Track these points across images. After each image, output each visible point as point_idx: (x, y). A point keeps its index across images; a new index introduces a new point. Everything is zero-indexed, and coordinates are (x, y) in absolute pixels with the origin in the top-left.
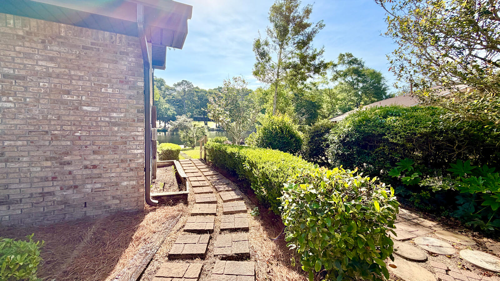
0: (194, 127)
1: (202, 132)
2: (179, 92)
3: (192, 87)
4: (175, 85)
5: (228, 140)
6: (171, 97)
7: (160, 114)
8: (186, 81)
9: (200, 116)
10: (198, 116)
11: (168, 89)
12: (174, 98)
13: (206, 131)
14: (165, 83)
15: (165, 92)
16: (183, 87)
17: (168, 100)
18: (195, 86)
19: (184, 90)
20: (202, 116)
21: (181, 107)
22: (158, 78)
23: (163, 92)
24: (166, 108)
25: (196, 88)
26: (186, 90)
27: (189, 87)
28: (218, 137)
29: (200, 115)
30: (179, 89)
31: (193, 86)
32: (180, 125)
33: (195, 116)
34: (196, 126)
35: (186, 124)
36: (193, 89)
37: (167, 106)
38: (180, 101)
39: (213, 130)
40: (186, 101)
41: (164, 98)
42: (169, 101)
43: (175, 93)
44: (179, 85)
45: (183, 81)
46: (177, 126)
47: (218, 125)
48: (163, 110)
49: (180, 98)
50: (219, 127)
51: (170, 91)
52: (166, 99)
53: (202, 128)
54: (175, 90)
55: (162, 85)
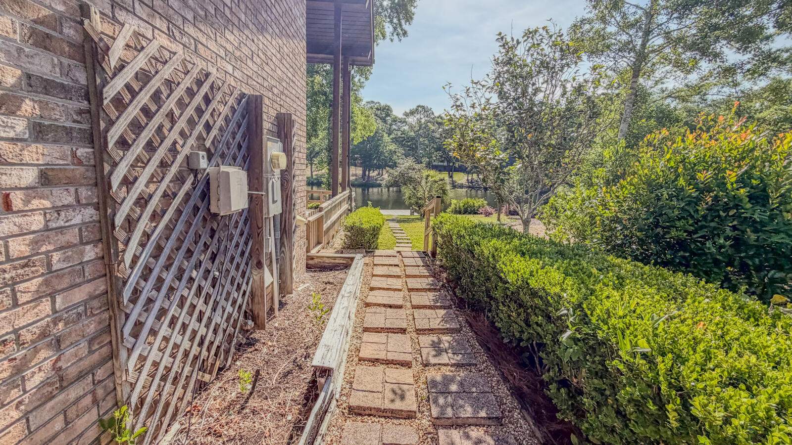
0: (427, 179)
1: (441, 189)
2: (411, 127)
3: (432, 116)
4: (406, 114)
5: (488, 204)
6: (399, 133)
7: (383, 159)
8: (423, 107)
9: (442, 164)
10: (440, 164)
11: (395, 120)
12: (403, 136)
13: (448, 187)
14: (391, 111)
15: (391, 125)
16: (418, 116)
17: (395, 138)
18: (436, 114)
19: (419, 121)
20: (445, 164)
21: (413, 148)
22: (382, 105)
23: (388, 126)
24: (391, 151)
25: (438, 117)
26: (423, 121)
27: (427, 117)
28: (469, 199)
29: (442, 161)
30: (412, 120)
31: (433, 114)
32: (402, 175)
33: (434, 164)
34: (430, 178)
35: (412, 174)
36: (433, 119)
37: (393, 147)
38: (413, 139)
39: (461, 186)
40: (421, 140)
41: (389, 134)
42: (395, 140)
43: (406, 128)
44: (412, 113)
45: (418, 106)
46: (396, 178)
47: (470, 178)
48: (386, 155)
49: (412, 134)
50: (472, 182)
51: (399, 124)
52: (391, 136)
53: (440, 182)
54: (406, 122)
55: (388, 115)
